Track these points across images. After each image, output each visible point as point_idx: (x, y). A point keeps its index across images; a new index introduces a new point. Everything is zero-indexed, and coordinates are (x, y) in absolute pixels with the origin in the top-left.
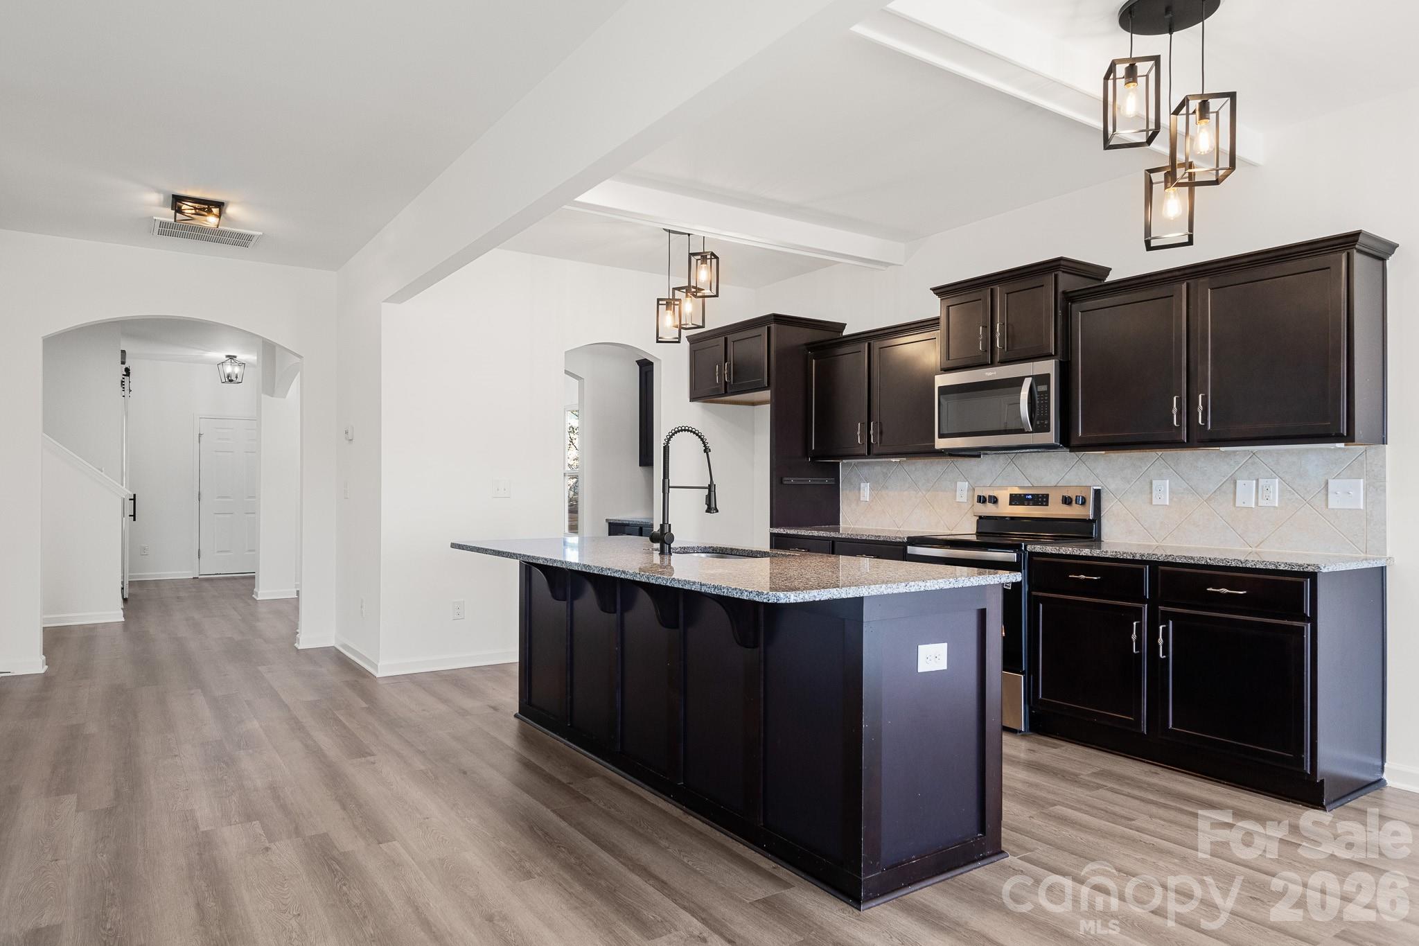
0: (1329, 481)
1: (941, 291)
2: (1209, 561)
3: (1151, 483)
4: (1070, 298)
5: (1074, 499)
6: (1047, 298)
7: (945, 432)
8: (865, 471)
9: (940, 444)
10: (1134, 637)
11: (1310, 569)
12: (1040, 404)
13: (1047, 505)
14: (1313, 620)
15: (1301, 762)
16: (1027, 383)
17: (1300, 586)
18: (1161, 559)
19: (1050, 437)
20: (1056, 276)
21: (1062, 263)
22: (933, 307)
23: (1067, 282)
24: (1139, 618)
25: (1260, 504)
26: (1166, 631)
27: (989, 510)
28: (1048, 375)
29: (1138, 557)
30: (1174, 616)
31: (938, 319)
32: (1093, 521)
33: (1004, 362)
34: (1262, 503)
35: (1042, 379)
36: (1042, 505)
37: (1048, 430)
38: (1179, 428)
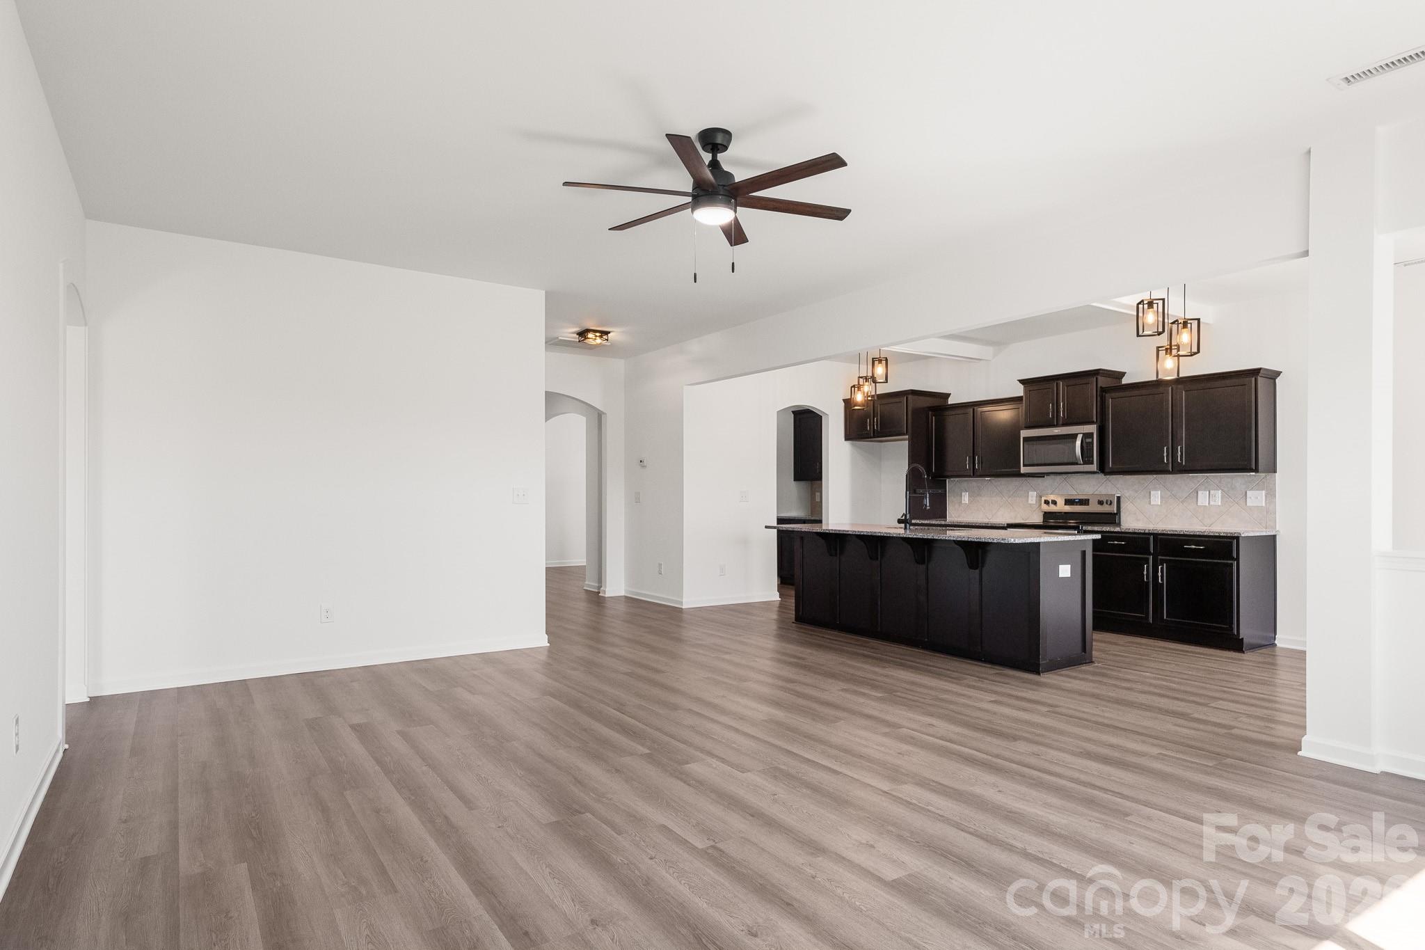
0: (1247, 492)
1: (1022, 382)
2: (1186, 532)
3: (1150, 493)
4: (1104, 391)
5: (1105, 501)
6: (1092, 391)
7: (1028, 463)
8: (965, 485)
9: (1023, 470)
10: (1145, 573)
11: (1236, 535)
12: (1087, 449)
13: (1088, 505)
14: (1237, 559)
15: (1232, 629)
16: (1080, 437)
17: (1231, 543)
18: (1160, 532)
19: (1094, 467)
20: (1097, 378)
21: (1101, 372)
22: (1019, 391)
23: (1103, 382)
24: (1148, 563)
26: (1162, 569)
27: (1052, 508)
28: (1092, 434)
30: (1166, 561)
31: (1022, 397)
32: (1117, 514)
33: (1065, 425)
34: (1212, 503)
35: (1088, 435)
36: (1085, 505)
37: (1092, 463)
38: (1168, 463)
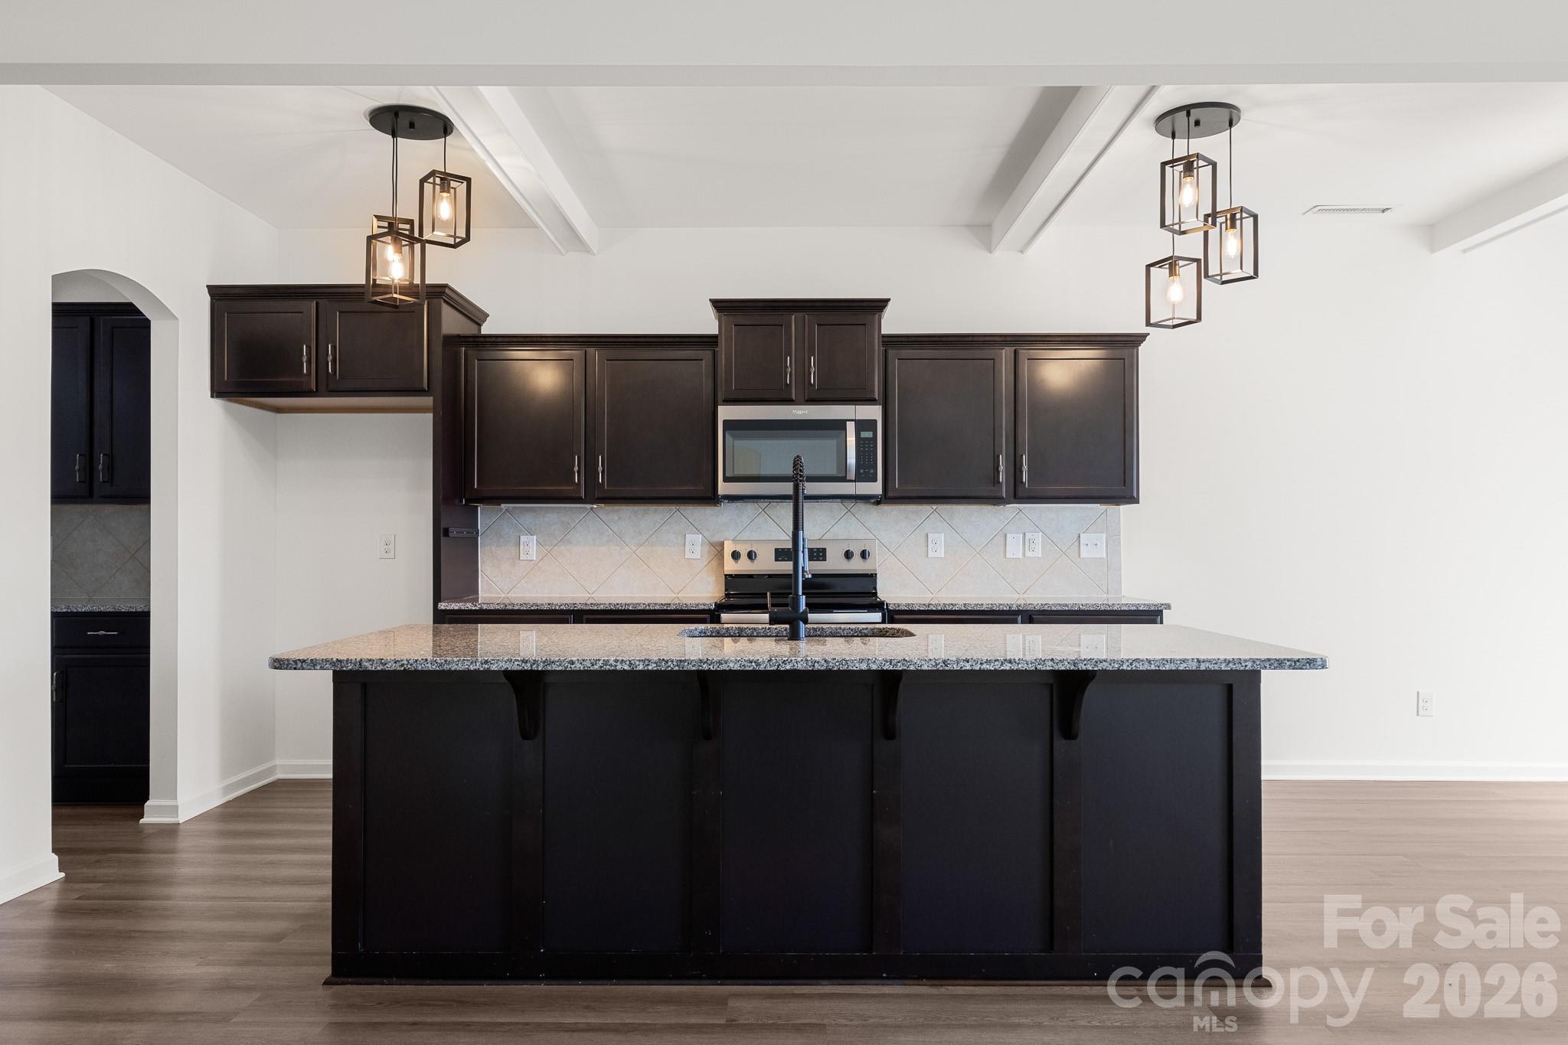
0: (1081, 535)
1: (720, 306)
2: (1081, 607)
3: (925, 537)
4: (887, 343)
5: (858, 552)
7: (734, 474)
9: (723, 488)
12: (866, 452)
13: (824, 559)
16: (853, 427)
18: (1037, 608)
19: (877, 487)
20: (879, 317)
22: (708, 322)
25: (1026, 555)
27: (744, 566)
28: (874, 422)
29: (1014, 608)
31: (717, 336)
33: (823, 401)
34: (1028, 554)
37: (875, 480)
38: (1002, 485)
